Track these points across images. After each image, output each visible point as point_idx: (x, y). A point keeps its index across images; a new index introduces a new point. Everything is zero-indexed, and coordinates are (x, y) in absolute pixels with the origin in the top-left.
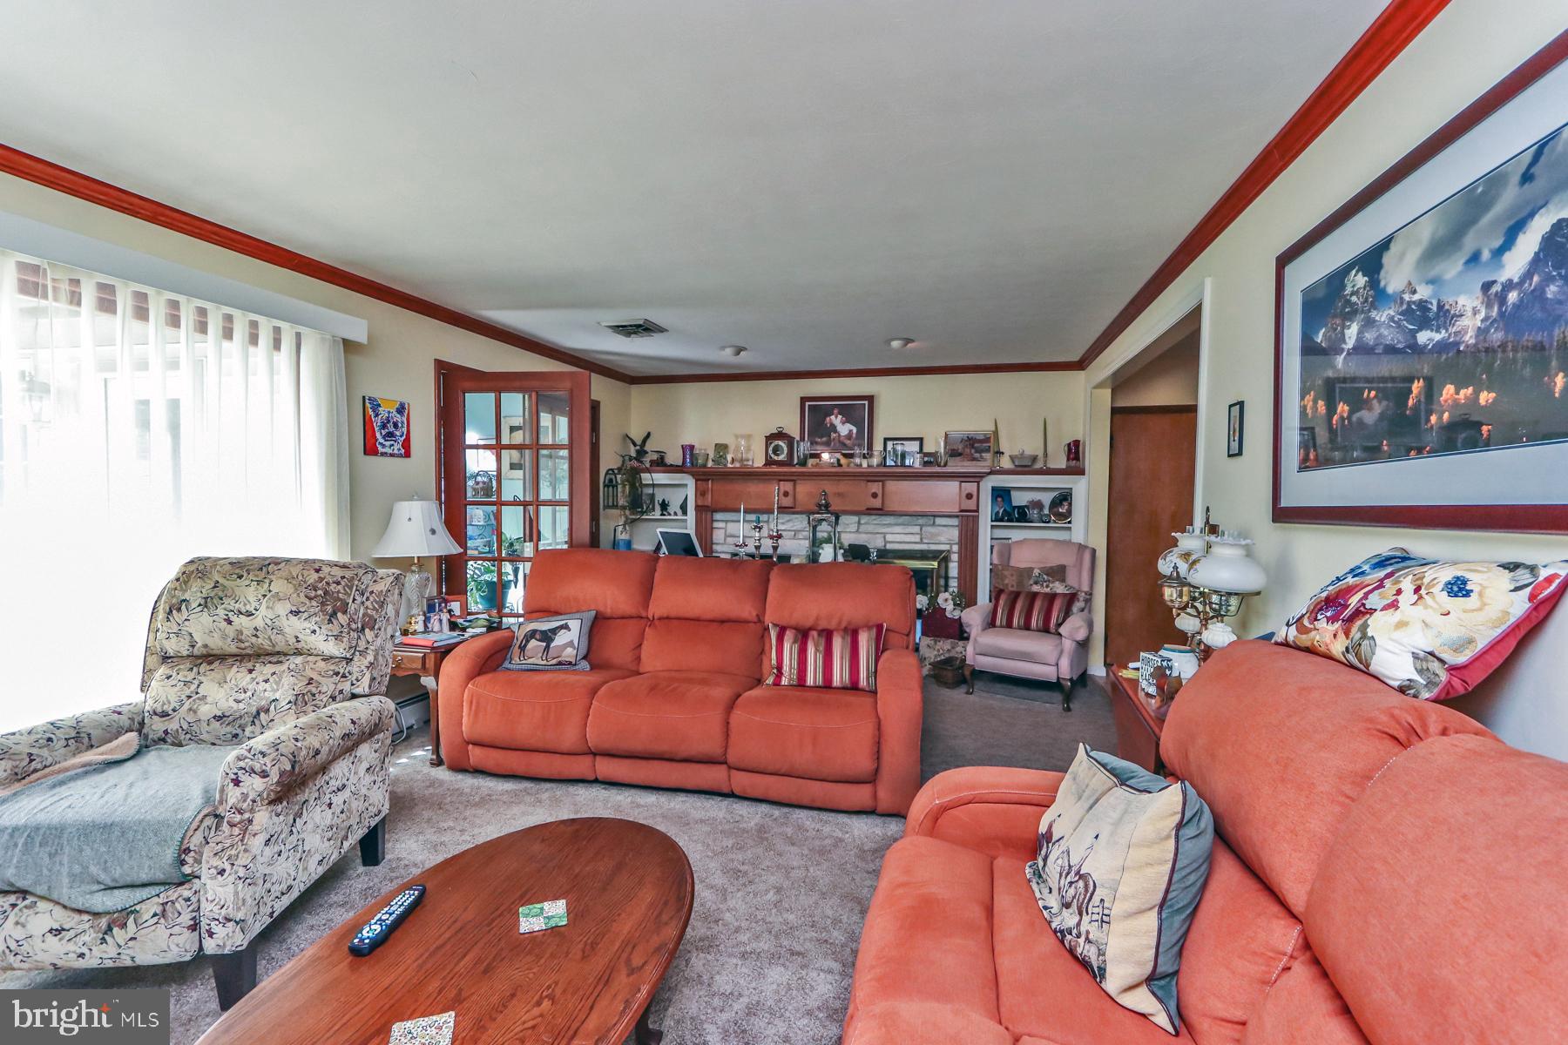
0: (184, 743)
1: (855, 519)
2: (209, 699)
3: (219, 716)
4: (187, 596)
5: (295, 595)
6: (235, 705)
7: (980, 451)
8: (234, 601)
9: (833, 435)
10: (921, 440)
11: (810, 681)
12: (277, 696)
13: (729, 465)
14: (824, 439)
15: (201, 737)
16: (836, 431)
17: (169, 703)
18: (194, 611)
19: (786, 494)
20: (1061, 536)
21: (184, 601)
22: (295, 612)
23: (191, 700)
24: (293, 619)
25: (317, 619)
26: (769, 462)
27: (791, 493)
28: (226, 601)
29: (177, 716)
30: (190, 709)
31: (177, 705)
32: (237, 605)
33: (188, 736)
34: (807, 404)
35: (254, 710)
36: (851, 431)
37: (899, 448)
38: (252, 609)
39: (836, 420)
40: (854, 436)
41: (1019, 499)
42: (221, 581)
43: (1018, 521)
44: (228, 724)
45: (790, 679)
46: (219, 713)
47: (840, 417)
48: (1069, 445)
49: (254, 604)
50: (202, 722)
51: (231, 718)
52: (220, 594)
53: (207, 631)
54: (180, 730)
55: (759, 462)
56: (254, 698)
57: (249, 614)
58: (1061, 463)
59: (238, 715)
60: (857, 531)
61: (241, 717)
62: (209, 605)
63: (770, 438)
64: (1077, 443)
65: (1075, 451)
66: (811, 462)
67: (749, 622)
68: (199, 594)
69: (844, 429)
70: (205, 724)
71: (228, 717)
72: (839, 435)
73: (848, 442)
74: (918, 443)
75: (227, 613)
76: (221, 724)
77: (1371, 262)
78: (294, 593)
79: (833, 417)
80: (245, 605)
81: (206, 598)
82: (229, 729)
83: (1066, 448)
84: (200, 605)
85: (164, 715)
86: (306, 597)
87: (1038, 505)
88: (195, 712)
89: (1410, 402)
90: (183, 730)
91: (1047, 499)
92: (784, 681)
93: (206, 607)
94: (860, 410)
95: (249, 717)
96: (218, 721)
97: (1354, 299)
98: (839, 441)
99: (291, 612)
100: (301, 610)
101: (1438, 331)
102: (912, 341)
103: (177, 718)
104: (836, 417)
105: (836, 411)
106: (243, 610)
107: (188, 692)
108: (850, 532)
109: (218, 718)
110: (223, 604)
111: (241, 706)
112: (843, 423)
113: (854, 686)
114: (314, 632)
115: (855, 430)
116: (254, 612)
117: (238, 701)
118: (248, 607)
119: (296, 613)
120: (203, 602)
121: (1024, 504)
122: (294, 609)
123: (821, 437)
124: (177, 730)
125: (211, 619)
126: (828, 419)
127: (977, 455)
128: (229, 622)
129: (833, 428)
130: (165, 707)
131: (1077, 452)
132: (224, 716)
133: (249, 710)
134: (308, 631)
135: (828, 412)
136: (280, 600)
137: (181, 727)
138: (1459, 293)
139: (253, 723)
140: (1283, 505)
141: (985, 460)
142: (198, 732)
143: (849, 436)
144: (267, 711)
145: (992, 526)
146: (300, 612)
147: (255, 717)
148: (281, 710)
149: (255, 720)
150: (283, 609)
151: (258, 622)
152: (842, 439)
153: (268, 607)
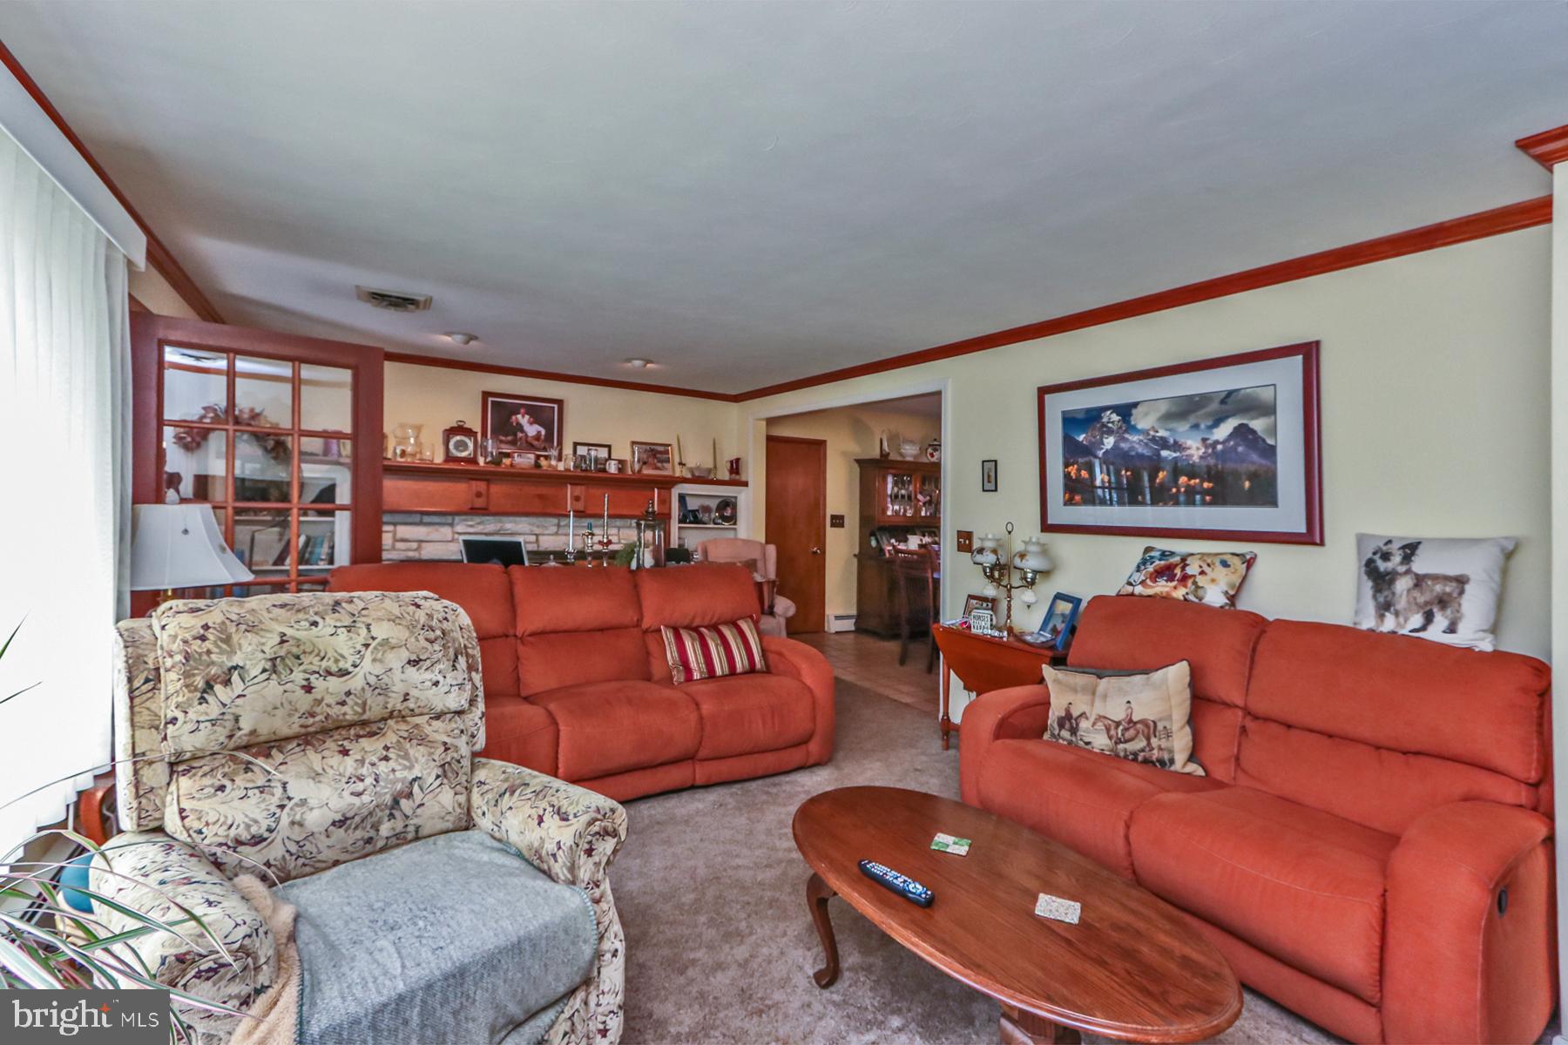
0: (293, 873)
1: (555, 521)
2: (312, 802)
3: (340, 821)
4: (237, 660)
5: (413, 639)
6: (356, 801)
7: (661, 461)
8: (318, 658)
9: (520, 435)
10: (609, 447)
11: (719, 672)
12: (416, 772)
13: (399, 459)
14: (510, 438)
15: (320, 857)
16: (522, 430)
17: (256, 822)
18: (256, 681)
19: (479, 495)
20: (730, 535)
21: (235, 668)
22: (414, 661)
23: (287, 810)
24: (411, 670)
25: (442, 666)
26: (449, 458)
27: (484, 492)
28: (305, 659)
29: (278, 837)
30: (293, 823)
31: (271, 822)
32: (324, 664)
33: (301, 861)
34: (490, 399)
35: (388, 799)
36: (539, 432)
37: (593, 453)
38: (348, 666)
39: (523, 420)
40: (543, 437)
41: (693, 504)
42: (289, 632)
43: (691, 522)
44: (356, 828)
45: (701, 673)
46: (338, 817)
47: (527, 417)
48: (732, 462)
49: (351, 659)
50: (317, 836)
51: (357, 819)
52: (295, 650)
53: (269, 709)
54: (287, 856)
55: (439, 459)
56: (382, 783)
57: (343, 673)
58: (726, 476)
59: (365, 812)
60: (556, 534)
61: (371, 814)
62: (280, 668)
63: (450, 432)
64: (738, 460)
65: (735, 466)
66: (506, 461)
67: (626, 627)
68: (261, 655)
69: (532, 430)
70: (323, 837)
71: (353, 818)
72: (526, 435)
73: (535, 443)
74: (606, 449)
75: (307, 676)
76: (346, 831)
77: (1125, 411)
78: (410, 637)
79: (519, 416)
80: (337, 661)
81: (273, 660)
82: (359, 834)
83: (729, 465)
84: (264, 671)
85: (257, 840)
86: (427, 640)
87: (707, 509)
88: (301, 825)
89: (1158, 481)
90: (291, 855)
91: (713, 504)
92: (696, 676)
93: (275, 672)
94: (549, 415)
95: (382, 810)
96: (340, 827)
97: (1110, 425)
98: (527, 442)
99: (409, 662)
100: (421, 657)
101: (1175, 452)
102: (651, 362)
103: (279, 840)
104: (523, 417)
105: (522, 411)
106: (334, 669)
107: (275, 801)
108: (548, 535)
109: (340, 823)
110: (300, 665)
111: (366, 798)
112: (531, 424)
113: (752, 670)
114: (436, 684)
115: (543, 432)
116: (351, 669)
117: (359, 794)
118: (342, 664)
119: (414, 663)
120: (268, 665)
121: (696, 508)
122: (414, 657)
123: (506, 436)
124: (284, 857)
125: (282, 688)
126: (514, 417)
127: (659, 465)
128: (308, 689)
129: (520, 427)
130: (254, 830)
131: (737, 468)
132: (347, 819)
133: (380, 801)
134: (429, 684)
135: (515, 410)
136: (393, 648)
137: (288, 851)
138: (1188, 439)
139: (392, 816)
140: (1049, 522)
141: (666, 469)
142: (315, 851)
143: (538, 437)
144: (410, 795)
145: (680, 528)
146: (421, 660)
147: (392, 808)
148: (431, 788)
149: (394, 811)
150: (396, 660)
151: (356, 683)
152: (529, 439)
153: (374, 660)
